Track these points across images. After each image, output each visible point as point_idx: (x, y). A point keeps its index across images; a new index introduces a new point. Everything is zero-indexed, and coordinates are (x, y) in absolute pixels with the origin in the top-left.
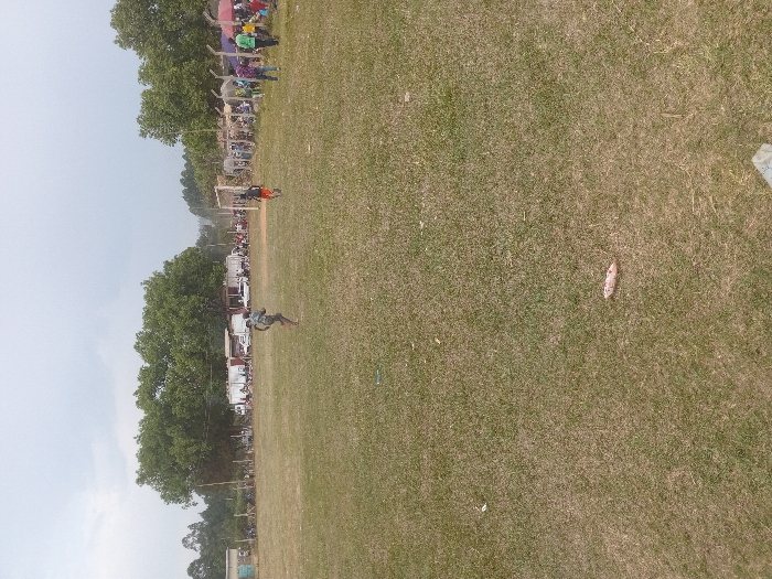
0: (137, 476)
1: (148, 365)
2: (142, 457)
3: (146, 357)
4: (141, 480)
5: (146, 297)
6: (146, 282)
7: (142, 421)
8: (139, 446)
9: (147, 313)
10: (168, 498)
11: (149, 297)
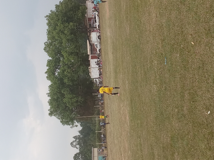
0: (49, 112)
1: (50, 58)
2: (51, 103)
3: (50, 55)
4: (51, 114)
5: (48, 24)
6: (47, 16)
7: (50, 86)
8: (49, 98)
9: (49, 32)
10: (63, 123)
11: (49, 24)
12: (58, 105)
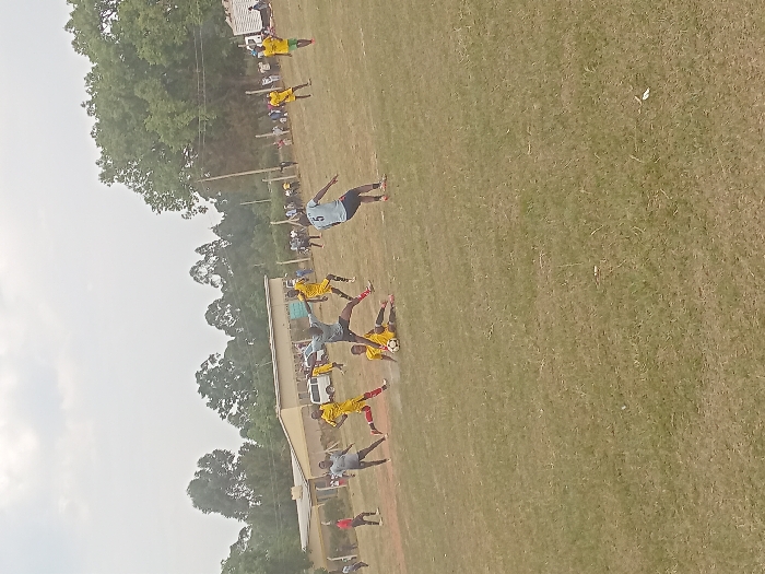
10: (157, 203)
12: (127, 142)
